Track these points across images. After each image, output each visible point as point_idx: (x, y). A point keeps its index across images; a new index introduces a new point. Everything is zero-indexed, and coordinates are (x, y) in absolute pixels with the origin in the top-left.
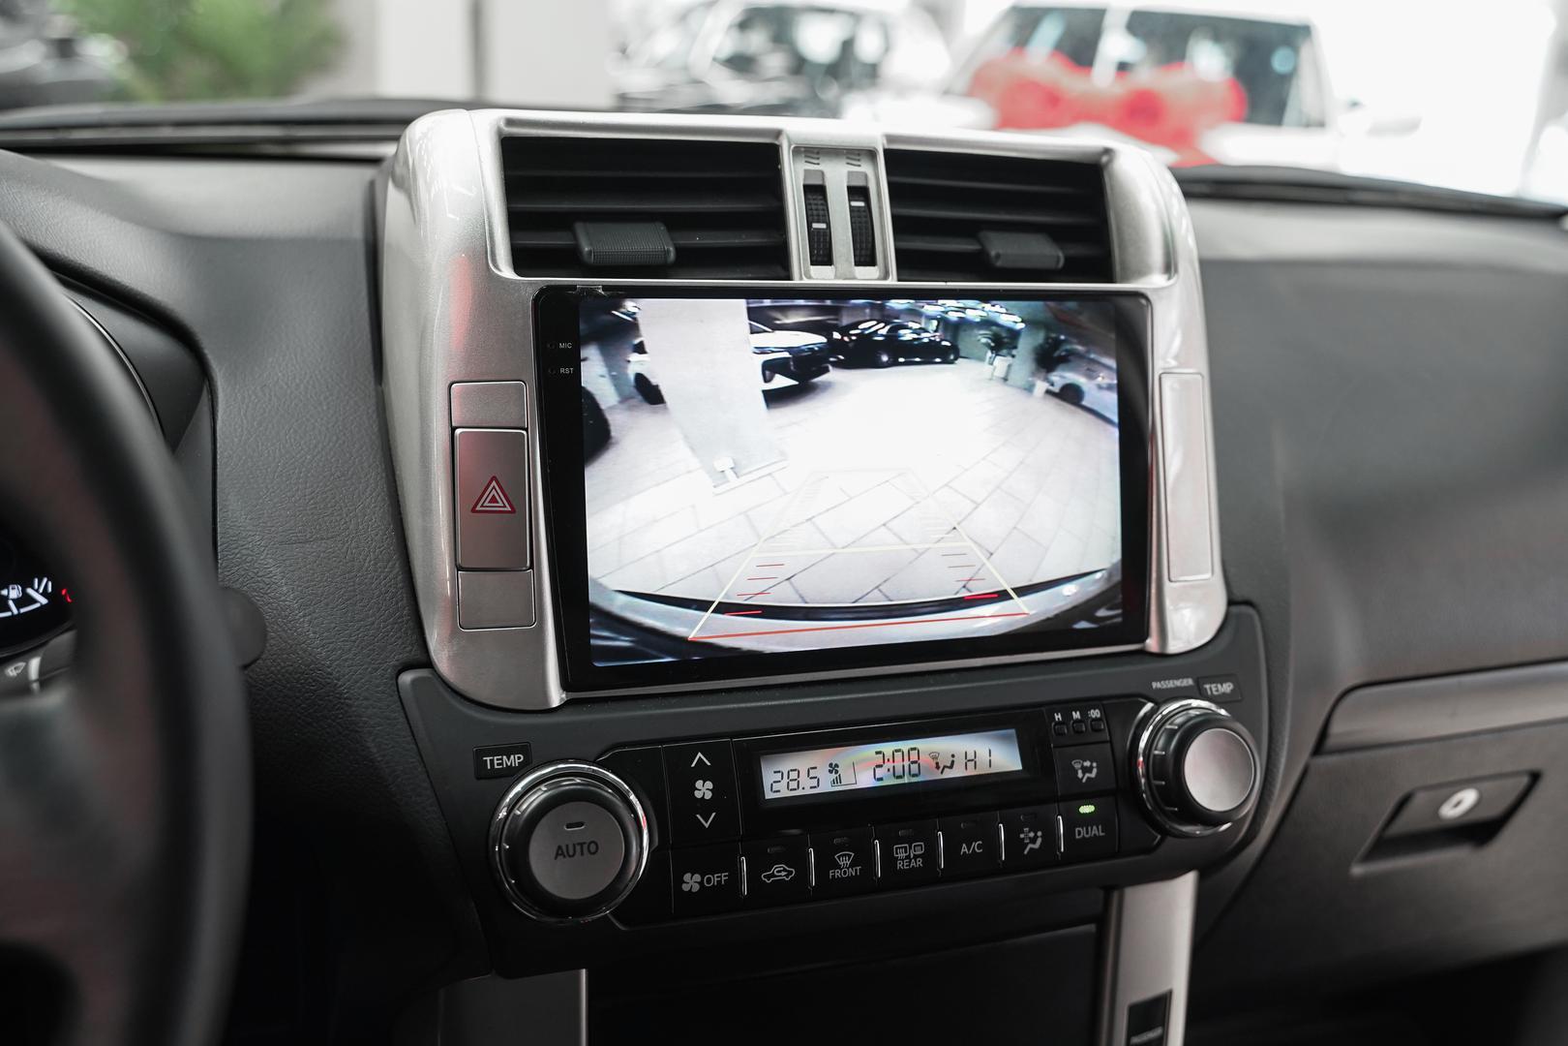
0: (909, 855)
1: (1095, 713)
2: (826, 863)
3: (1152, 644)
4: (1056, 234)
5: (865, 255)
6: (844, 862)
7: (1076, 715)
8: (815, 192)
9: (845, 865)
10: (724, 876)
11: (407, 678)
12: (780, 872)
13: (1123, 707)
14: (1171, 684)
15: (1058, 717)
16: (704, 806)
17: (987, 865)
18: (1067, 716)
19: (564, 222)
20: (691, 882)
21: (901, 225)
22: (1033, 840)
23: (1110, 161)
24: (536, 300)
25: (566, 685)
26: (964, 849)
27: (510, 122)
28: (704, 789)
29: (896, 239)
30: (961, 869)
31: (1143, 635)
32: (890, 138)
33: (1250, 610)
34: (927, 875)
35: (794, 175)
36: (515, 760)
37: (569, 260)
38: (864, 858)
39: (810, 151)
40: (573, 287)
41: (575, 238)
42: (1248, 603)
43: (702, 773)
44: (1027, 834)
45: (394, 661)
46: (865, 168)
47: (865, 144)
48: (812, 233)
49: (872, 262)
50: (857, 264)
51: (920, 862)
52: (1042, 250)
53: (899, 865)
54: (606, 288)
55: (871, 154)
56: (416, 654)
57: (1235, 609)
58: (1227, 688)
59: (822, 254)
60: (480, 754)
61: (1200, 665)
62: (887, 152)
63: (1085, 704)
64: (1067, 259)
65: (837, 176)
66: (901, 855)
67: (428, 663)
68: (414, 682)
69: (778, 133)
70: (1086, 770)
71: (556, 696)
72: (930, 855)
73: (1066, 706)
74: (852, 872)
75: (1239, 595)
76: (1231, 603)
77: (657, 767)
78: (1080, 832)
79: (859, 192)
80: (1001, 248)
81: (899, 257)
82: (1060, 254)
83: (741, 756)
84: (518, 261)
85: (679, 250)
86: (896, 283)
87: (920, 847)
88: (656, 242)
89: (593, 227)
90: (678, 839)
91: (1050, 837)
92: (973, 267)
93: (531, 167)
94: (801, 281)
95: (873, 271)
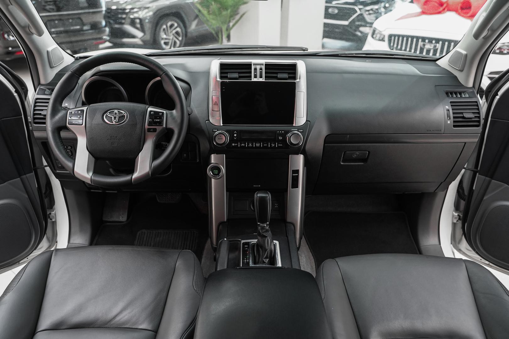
0: (258, 145)
1: (283, 132)
2: (248, 144)
4: (289, 73)
5: (261, 77)
8: (255, 69)
9: (250, 145)
10: (237, 144)
11: (207, 121)
12: (243, 145)
13: (287, 132)
14: (294, 130)
16: (235, 137)
17: (267, 147)
18: (279, 132)
19: (227, 73)
20: (233, 144)
21: (266, 73)
23: (297, 64)
24: (221, 82)
26: (264, 145)
27: (221, 62)
28: (235, 135)
29: (265, 75)
30: (264, 147)
31: (293, 124)
32: (265, 62)
33: (309, 122)
34: (260, 147)
35: (253, 67)
36: (216, 130)
37: (226, 77)
38: (253, 145)
39: (255, 64)
40: (225, 81)
41: (228, 75)
42: (310, 121)
43: (235, 133)
44: (272, 144)
45: (206, 120)
46: (262, 66)
47: (262, 63)
48: (255, 74)
52: (286, 76)
54: (228, 81)
55: (263, 64)
56: (208, 119)
57: (307, 122)
58: (302, 131)
59: (255, 77)
60: (213, 129)
61: (299, 128)
62: (265, 64)
63: (282, 131)
64: (289, 77)
65: (258, 67)
67: (209, 120)
69: (251, 62)
70: (280, 138)
71: (222, 125)
72: (260, 145)
73: (279, 131)
75: (308, 120)
76: (306, 121)
77: (231, 132)
78: (279, 145)
79: (261, 69)
80: (279, 76)
81: (266, 77)
82: (288, 76)
83: (240, 132)
84: (221, 77)
85: (239, 76)
86: (264, 80)
87: (259, 144)
88: (236, 75)
89: (230, 73)
90: (232, 140)
91: (275, 145)
92: (276, 78)
93: (223, 67)
94: (252, 80)
95: (262, 79)
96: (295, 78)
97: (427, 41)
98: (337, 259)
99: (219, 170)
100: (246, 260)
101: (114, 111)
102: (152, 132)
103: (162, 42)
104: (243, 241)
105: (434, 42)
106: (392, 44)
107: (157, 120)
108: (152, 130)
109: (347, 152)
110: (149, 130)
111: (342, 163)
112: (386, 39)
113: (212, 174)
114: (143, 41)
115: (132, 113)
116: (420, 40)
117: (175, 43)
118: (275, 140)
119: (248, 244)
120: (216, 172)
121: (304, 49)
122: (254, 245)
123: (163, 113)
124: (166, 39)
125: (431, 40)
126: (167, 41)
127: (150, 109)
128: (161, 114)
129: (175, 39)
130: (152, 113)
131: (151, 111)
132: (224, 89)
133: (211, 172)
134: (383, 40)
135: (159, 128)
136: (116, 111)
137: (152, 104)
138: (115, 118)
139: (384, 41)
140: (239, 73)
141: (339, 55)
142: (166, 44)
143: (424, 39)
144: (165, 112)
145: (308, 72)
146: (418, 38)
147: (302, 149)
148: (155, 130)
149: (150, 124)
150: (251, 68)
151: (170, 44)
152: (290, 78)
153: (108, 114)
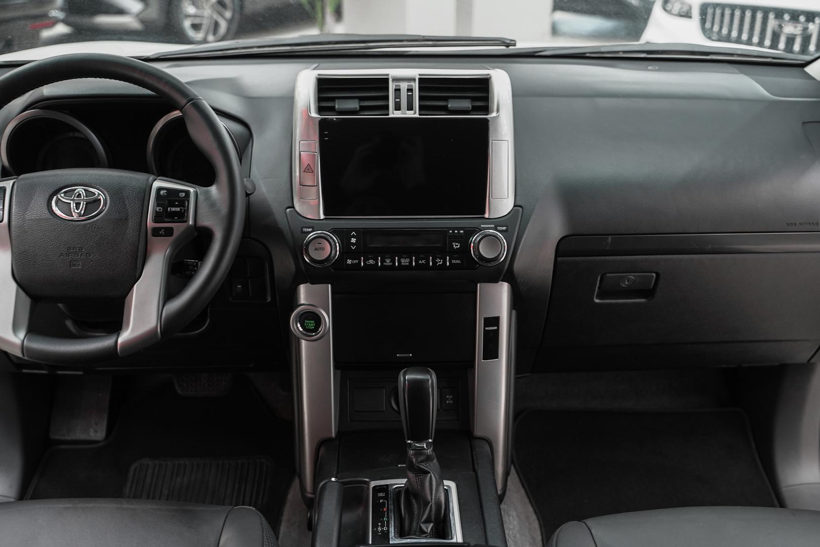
0: (405, 262)
1: (462, 232)
2: (383, 261)
3: (487, 216)
4: (473, 99)
5: (410, 107)
6: (388, 261)
7: (456, 232)
8: (398, 90)
9: (388, 262)
10: (357, 261)
11: (288, 210)
12: (371, 262)
13: (472, 232)
14: (487, 226)
15: (451, 232)
16: (353, 244)
17: (426, 266)
18: (453, 231)
19: (333, 99)
20: (349, 262)
21: (421, 98)
22: (440, 262)
23: (490, 78)
24: (320, 121)
25: (325, 214)
26: (420, 262)
27: (319, 75)
28: (353, 240)
29: (419, 102)
30: (418, 266)
31: (484, 213)
32: (420, 75)
33: (520, 209)
34: (409, 267)
35: (392, 86)
36: (310, 230)
37: (332, 109)
38: (393, 261)
39: (396, 80)
40: (328, 118)
41: (335, 104)
42: (520, 206)
43: (354, 236)
44: (438, 260)
45: (286, 206)
46: (412, 83)
47: (413, 77)
48: (395, 102)
49: (412, 110)
50: (408, 110)
51: (408, 264)
52: (466, 104)
53: (402, 264)
54: (336, 119)
55: (414, 80)
56: (290, 204)
57: (515, 208)
58: (504, 228)
59: (398, 107)
60: (303, 228)
61: (497, 223)
62: (419, 79)
63: (459, 229)
64: (473, 107)
65: (404, 86)
66: (403, 261)
67: (293, 207)
68: (290, 211)
69: (388, 75)
70: (456, 245)
71: (322, 217)
72: (411, 262)
73: (454, 229)
74: (390, 264)
75: (518, 203)
76: (514, 206)
77: (343, 234)
78: (454, 261)
79: (410, 90)
80: (452, 104)
81: (421, 108)
82: (470, 106)
83: (363, 233)
84: (320, 110)
85: (361, 107)
86: (417, 116)
87: (408, 260)
88: (354, 105)
89: (340, 101)
90: (346, 251)
91: (445, 262)
92: (445, 109)
93: (325, 86)
94: (391, 116)
95: (412, 112)
96: (486, 109)
97: (787, 17)
98: (590, 522)
99: (318, 320)
100: (382, 526)
101: (75, 190)
102: (161, 236)
103: (187, 24)
104: (373, 484)
105: (802, 19)
106: (708, 25)
107: (173, 209)
108: (162, 232)
109: (608, 275)
110: (156, 232)
111: (597, 301)
112: (696, 13)
113: (301, 329)
114: (142, 21)
115: (117, 193)
116: (771, 16)
117: (216, 25)
118: (445, 250)
119: (385, 488)
120: (311, 324)
121: (508, 42)
122: (398, 491)
123: (187, 193)
124: (195, 16)
125: (795, 15)
126: (197, 21)
127: (157, 184)
128: (184, 194)
129: (216, 16)
130: (162, 192)
131: (159, 189)
132: (326, 136)
133: (299, 325)
134: (687, 15)
135: (178, 228)
136: (80, 190)
137: (162, 173)
138: (78, 205)
139: (690, 17)
140: (361, 99)
141: (588, 55)
142: (196, 27)
143: (779, 13)
144: (192, 190)
145: (515, 95)
146: (766, 11)
147: (504, 271)
148: (169, 232)
149: (158, 218)
150: (387, 89)
151: (204, 27)
152: (475, 109)
153: (61, 196)
